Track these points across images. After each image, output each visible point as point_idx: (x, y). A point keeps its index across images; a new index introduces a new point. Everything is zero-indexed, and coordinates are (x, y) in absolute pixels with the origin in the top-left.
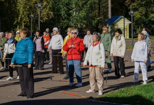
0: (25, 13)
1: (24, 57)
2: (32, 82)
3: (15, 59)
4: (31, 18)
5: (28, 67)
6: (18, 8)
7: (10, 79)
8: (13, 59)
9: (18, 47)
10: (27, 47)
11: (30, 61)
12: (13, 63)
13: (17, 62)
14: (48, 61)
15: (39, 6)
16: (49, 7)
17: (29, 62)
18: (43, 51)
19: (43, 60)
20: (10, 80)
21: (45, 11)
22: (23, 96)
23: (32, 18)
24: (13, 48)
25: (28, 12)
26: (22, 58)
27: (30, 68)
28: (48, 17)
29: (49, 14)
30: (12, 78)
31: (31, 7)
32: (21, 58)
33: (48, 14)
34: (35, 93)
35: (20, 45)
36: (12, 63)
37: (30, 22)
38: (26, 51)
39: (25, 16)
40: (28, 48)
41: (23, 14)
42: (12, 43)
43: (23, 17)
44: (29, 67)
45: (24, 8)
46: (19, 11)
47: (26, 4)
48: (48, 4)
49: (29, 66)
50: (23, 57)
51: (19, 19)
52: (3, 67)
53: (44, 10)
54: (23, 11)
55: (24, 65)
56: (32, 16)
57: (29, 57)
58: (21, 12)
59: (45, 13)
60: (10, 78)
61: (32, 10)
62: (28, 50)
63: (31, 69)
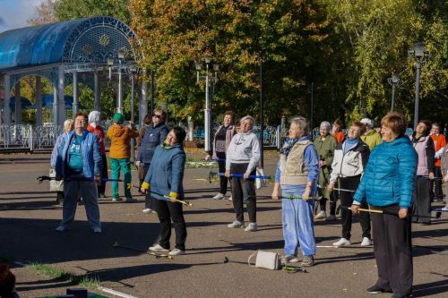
0: (376, 72)
1: (389, 189)
2: (407, 257)
3: (364, 191)
4: (390, 87)
5: (397, 215)
6: (358, 59)
7: (343, 244)
8: (358, 194)
9: (374, 161)
10: (399, 162)
11: (405, 199)
12: (359, 204)
13: (368, 201)
14: (438, 201)
15: (417, 54)
16: (438, 56)
17: (402, 203)
18: (432, 176)
19: (428, 199)
20: (342, 246)
21: (429, 68)
22: (383, 291)
23: (394, 87)
24: (355, 164)
25: (383, 71)
26: (385, 192)
27: (404, 219)
28: (437, 84)
29: (438, 75)
30: (347, 243)
31: (390, 58)
32: (380, 192)
33: (436, 76)
34: (414, 284)
35: (380, 157)
36: (355, 202)
37: (388, 96)
38: (394, 173)
39: (375, 81)
40: (401, 164)
41: (371, 74)
42: (354, 150)
43: (370, 84)
44: (400, 216)
45: (373, 59)
46: (360, 68)
47: (378, 49)
48: (439, 48)
49: (403, 213)
50: (386, 189)
51: (361, 89)
52: (322, 212)
53: (427, 66)
54: (371, 67)
55: (388, 210)
56: (395, 79)
57: (404, 190)
58: (366, 71)
59: (428, 74)
60: (343, 241)
61: (392, 64)
62: (400, 169)
63: (408, 221)
